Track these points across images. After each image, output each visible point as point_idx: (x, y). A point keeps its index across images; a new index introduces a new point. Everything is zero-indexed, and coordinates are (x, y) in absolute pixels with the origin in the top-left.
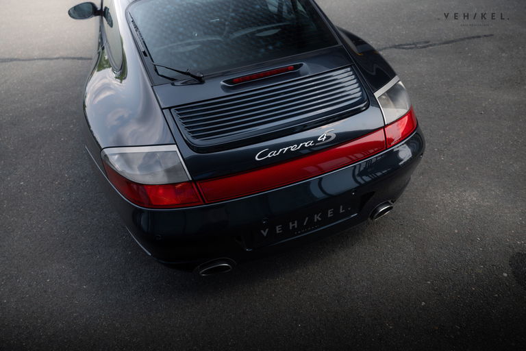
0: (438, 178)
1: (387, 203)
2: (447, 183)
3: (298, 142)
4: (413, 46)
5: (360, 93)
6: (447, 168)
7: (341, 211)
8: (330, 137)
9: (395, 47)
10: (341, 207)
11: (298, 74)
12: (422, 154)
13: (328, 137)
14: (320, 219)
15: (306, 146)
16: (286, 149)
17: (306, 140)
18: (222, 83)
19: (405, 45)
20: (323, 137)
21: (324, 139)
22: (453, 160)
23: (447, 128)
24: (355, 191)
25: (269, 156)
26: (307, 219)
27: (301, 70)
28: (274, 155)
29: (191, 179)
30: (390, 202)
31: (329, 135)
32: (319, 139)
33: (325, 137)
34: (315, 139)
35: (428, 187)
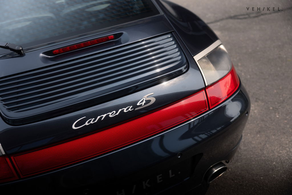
0: (274, 135)
1: (221, 164)
2: (283, 139)
3: (116, 108)
4: (247, 16)
5: (180, 57)
6: (282, 125)
7: (171, 176)
8: (149, 101)
9: (231, 18)
10: (170, 171)
11: (119, 42)
12: (247, 113)
13: (148, 102)
14: (149, 186)
15: (125, 111)
16: (104, 116)
17: (125, 105)
18: (41, 55)
19: (239, 15)
20: (142, 101)
21: (143, 103)
22: (287, 117)
23: (281, 88)
24: (181, 154)
25: (87, 124)
26: (135, 186)
27: (122, 38)
28: (91, 122)
29: (4, 153)
30: (223, 162)
31: (148, 99)
32: (138, 104)
33: (144, 102)
34: (134, 104)
35: (265, 144)
